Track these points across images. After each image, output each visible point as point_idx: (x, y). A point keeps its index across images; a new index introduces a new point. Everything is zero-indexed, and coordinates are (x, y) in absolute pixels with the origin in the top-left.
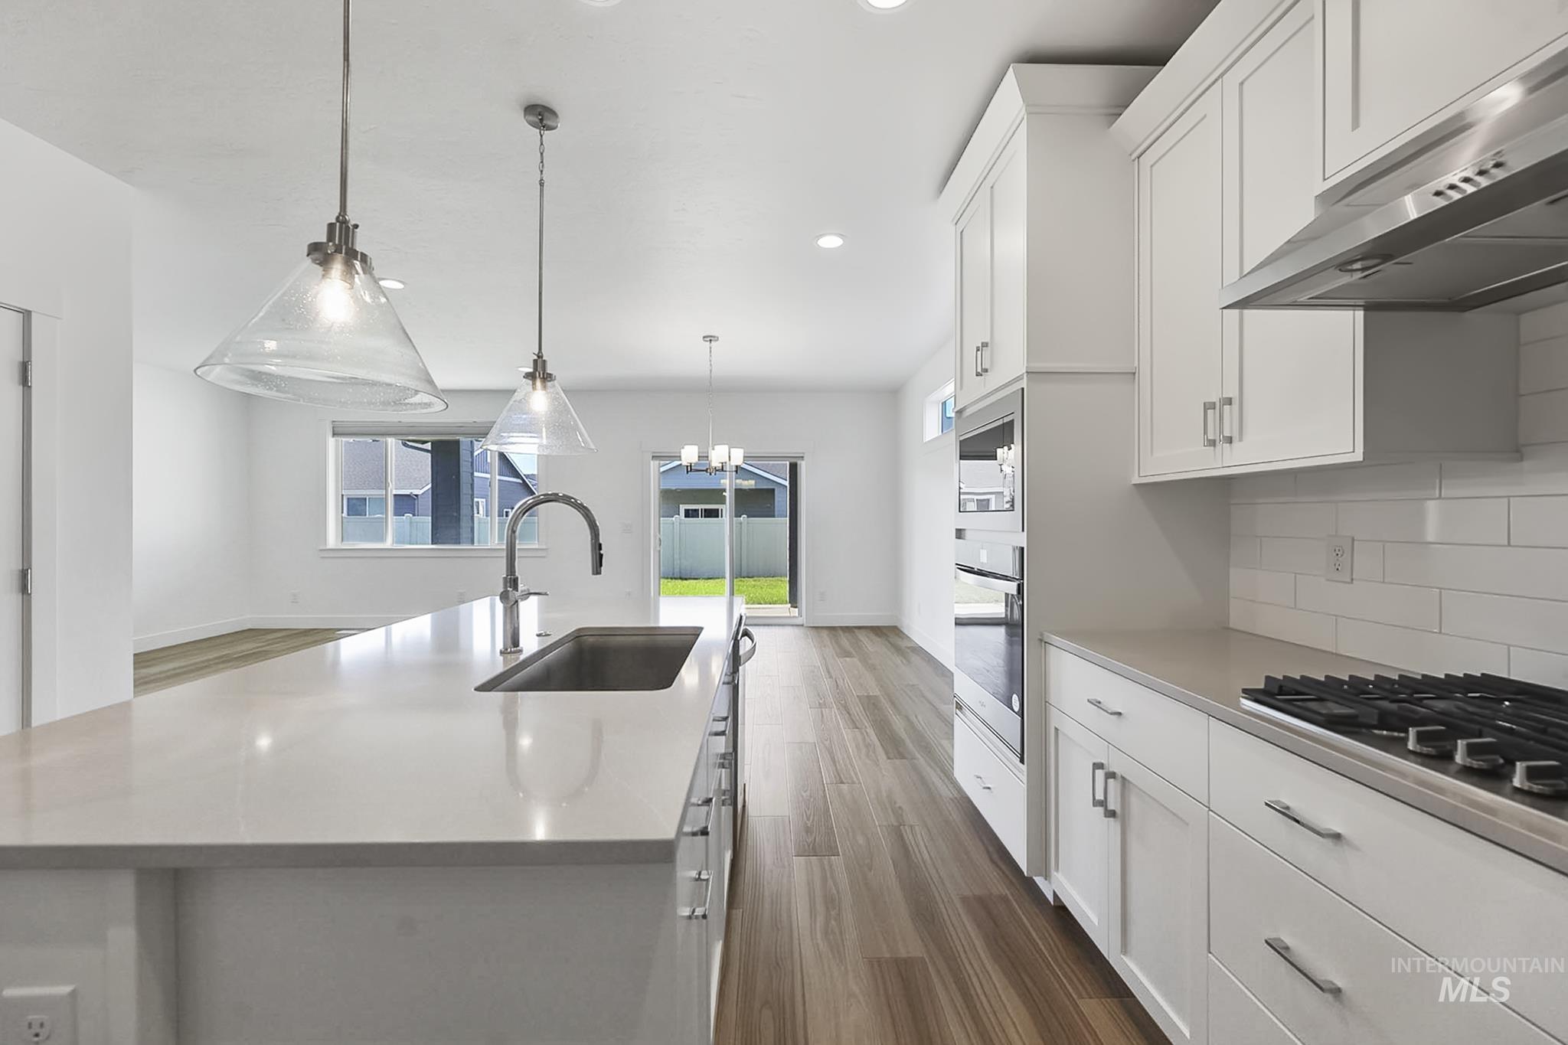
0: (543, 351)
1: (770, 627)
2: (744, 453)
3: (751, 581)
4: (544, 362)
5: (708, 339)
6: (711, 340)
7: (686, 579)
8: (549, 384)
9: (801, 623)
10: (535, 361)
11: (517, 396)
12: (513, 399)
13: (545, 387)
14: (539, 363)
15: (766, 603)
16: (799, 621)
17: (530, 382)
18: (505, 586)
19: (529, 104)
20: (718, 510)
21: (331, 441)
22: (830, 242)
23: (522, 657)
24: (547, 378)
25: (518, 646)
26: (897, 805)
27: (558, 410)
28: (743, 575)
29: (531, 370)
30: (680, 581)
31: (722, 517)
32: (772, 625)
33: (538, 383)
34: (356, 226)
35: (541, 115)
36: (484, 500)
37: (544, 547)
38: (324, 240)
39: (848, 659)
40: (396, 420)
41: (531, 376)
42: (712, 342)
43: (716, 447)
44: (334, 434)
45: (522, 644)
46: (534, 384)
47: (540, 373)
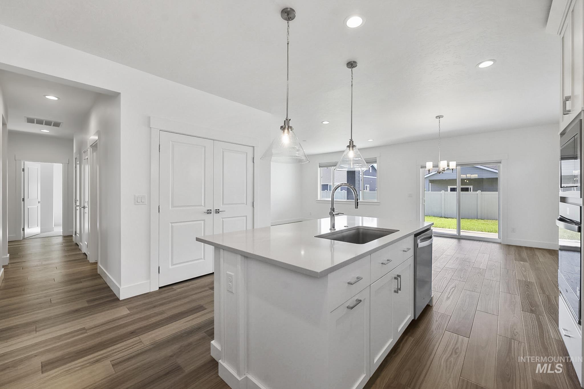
0: (352, 138)
1: (480, 242)
2: (456, 163)
3: (482, 221)
4: (353, 142)
5: (439, 117)
6: (439, 118)
7: (447, 218)
8: (354, 148)
9: (500, 242)
10: (350, 142)
11: (345, 153)
12: (344, 154)
13: (353, 150)
14: (351, 142)
15: (486, 232)
16: (499, 241)
17: (349, 148)
18: (331, 210)
19: (348, 62)
20: (468, 188)
21: (319, 169)
22: (487, 64)
23: (335, 231)
24: (353, 146)
25: (334, 228)
26: (516, 331)
27: (357, 156)
28: (478, 218)
29: (349, 145)
30: (444, 218)
31: (470, 191)
32: (481, 241)
33: (351, 148)
34: (290, 120)
35: (351, 65)
36: (369, 185)
37: (379, 202)
38: (283, 125)
39: (522, 262)
40: (335, 161)
41: (349, 146)
42: (440, 118)
43: (441, 162)
44: (320, 167)
45: (336, 228)
46: (350, 149)
47: (351, 145)
